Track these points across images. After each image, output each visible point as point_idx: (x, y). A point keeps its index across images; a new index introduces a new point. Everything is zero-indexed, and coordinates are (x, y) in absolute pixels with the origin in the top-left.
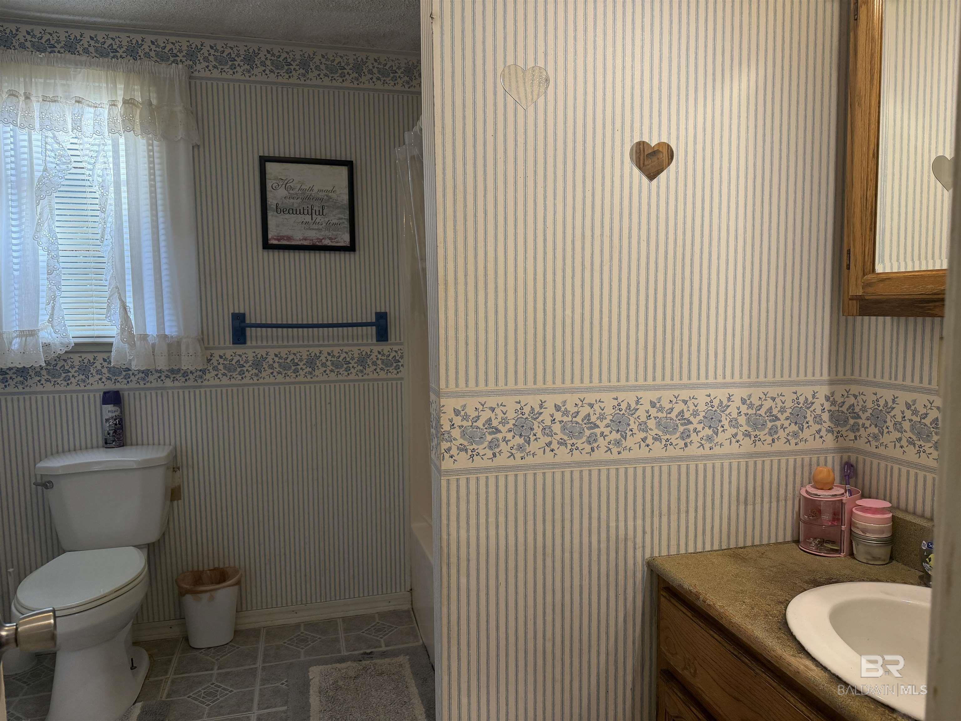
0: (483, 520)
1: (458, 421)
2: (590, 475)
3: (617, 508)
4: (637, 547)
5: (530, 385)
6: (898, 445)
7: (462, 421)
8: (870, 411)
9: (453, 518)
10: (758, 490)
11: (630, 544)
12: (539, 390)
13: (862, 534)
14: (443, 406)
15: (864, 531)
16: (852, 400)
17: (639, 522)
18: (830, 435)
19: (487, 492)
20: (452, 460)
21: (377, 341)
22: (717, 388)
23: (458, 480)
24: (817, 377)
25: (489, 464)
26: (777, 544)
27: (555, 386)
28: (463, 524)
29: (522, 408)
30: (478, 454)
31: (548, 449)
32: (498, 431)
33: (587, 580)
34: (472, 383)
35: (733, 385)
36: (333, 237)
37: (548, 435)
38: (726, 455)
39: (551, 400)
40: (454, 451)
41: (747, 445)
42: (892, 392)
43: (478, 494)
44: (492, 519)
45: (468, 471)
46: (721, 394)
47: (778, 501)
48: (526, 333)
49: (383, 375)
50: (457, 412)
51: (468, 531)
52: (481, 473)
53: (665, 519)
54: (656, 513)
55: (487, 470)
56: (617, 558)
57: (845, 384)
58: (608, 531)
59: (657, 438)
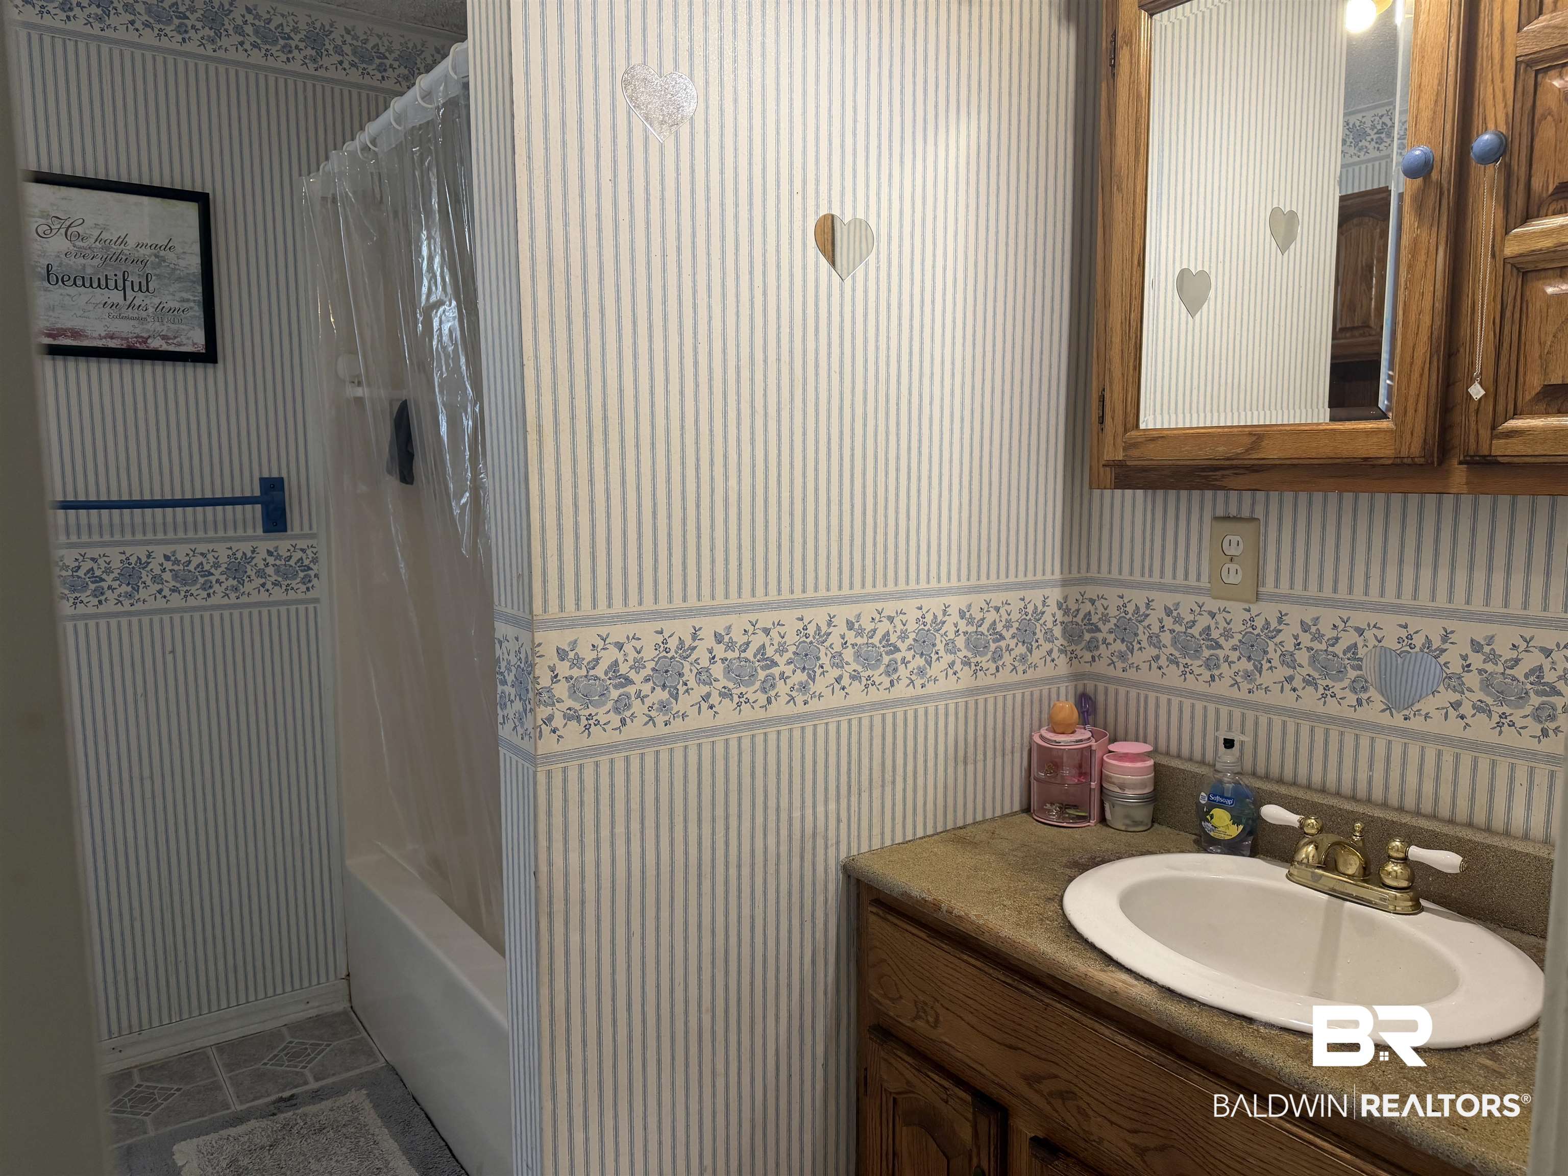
0: (605, 833)
1: (563, 669)
2: (765, 741)
3: (803, 789)
4: (830, 843)
5: (678, 602)
6: (1154, 665)
7: (571, 668)
8: (1113, 621)
9: (557, 836)
10: (980, 740)
11: (820, 842)
12: (691, 610)
13: (1118, 790)
14: (539, 645)
15: (1122, 787)
16: (1088, 607)
17: (832, 806)
18: (1063, 656)
19: (612, 785)
20: (555, 736)
21: (264, 532)
22: (930, 596)
23: (565, 770)
24: (1048, 576)
25: (616, 737)
26: (1003, 816)
27: (714, 603)
28: (574, 844)
29: (665, 642)
30: (597, 723)
31: (704, 706)
32: (629, 681)
33: (761, 906)
34: (586, 604)
35: (948, 591)
36: (170, 334)
37: (705, 683)
38: (941, 694)
39: (710, 626)
40: (558, 722)
41: (966, 677)
42: (1146, 593)
43: (597, 790)
44: (620, 829)
45: (582, 753)
46: (934, 605)
47: (1003, 755)
48: (669, 517)
49: (278, 594)
50: (562, 654)
51: (582, 853)
52: (602, 754)
53: (865, 796)
54: (854, 789)
55: (613, 748)
56: (802, 867)
57: (1078, 585)
58: (790, 825)
59: (855, 677)
